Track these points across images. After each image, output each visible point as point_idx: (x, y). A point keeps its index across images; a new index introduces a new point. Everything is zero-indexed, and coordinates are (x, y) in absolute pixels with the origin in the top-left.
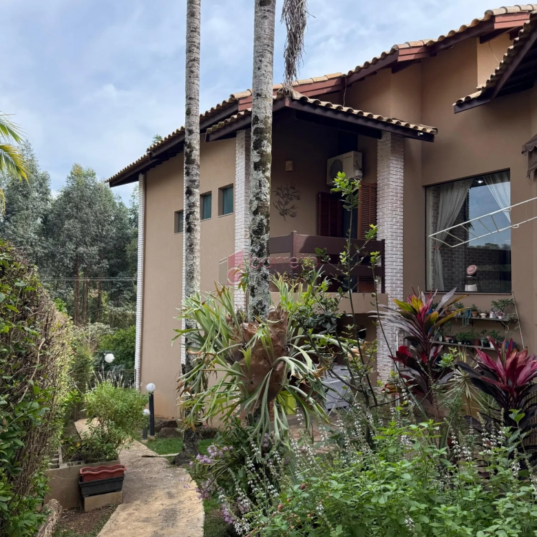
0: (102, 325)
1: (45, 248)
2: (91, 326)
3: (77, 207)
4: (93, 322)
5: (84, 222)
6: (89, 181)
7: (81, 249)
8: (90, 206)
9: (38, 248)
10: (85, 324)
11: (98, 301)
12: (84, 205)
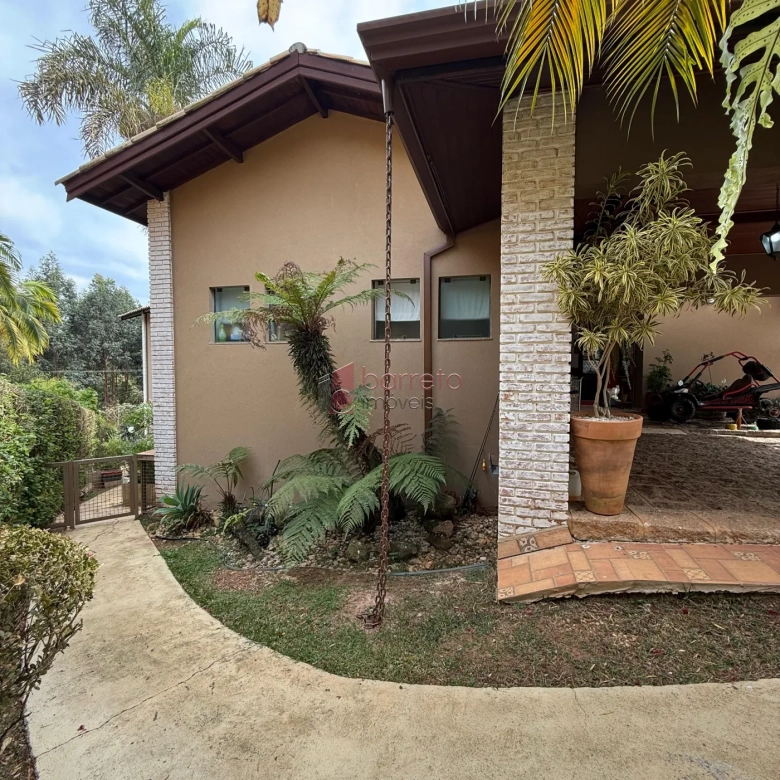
0: (130, 405)
1: (74, 344)
2: (119, 406)
3: (100, 309)
4: (121, 403)
5: (106, 322)
6: (109, 287)
7: (106, 345)
8: (112, 309)
9: (67, 344)
10: (115, 404)
11: (126, 384)
12: (107, 308)
